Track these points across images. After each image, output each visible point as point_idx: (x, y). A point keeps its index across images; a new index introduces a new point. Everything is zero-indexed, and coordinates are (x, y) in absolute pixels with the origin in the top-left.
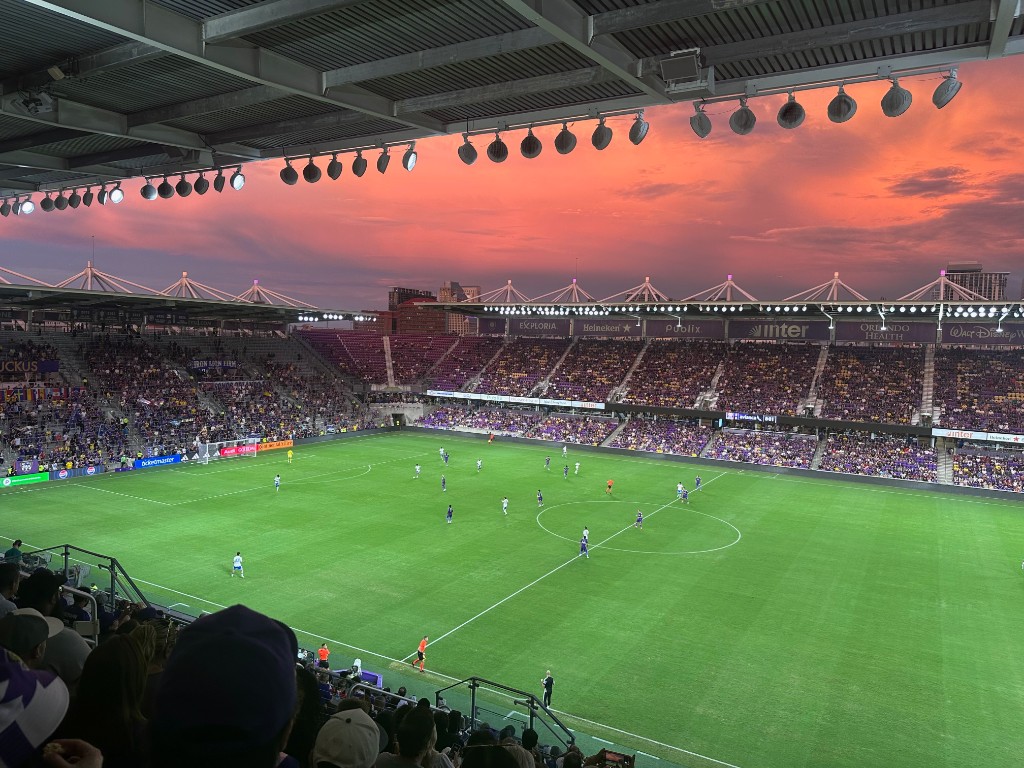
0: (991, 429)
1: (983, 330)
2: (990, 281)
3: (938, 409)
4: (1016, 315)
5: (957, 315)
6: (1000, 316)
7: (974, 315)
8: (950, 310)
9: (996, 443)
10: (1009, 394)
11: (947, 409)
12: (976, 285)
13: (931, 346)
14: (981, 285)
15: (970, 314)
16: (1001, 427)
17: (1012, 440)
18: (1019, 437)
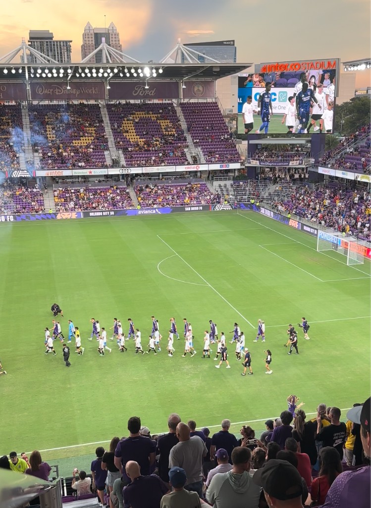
0: (74, 166)
1: (58, 88)
2: (61, 48)
3: (36, 154)
4: (78, 75)
5: (38, 75)
6: (68, 76)
7: (50, 75)
8: (32, 71)
9: (78, 177)
10: (81, 138)
11: (44, 154)
12: (51, 50)
13: (25, 103)
14: (54, 50)
15: (47, 75)
16: (80, 164)
17: (88, 174)
18: (91, 170)
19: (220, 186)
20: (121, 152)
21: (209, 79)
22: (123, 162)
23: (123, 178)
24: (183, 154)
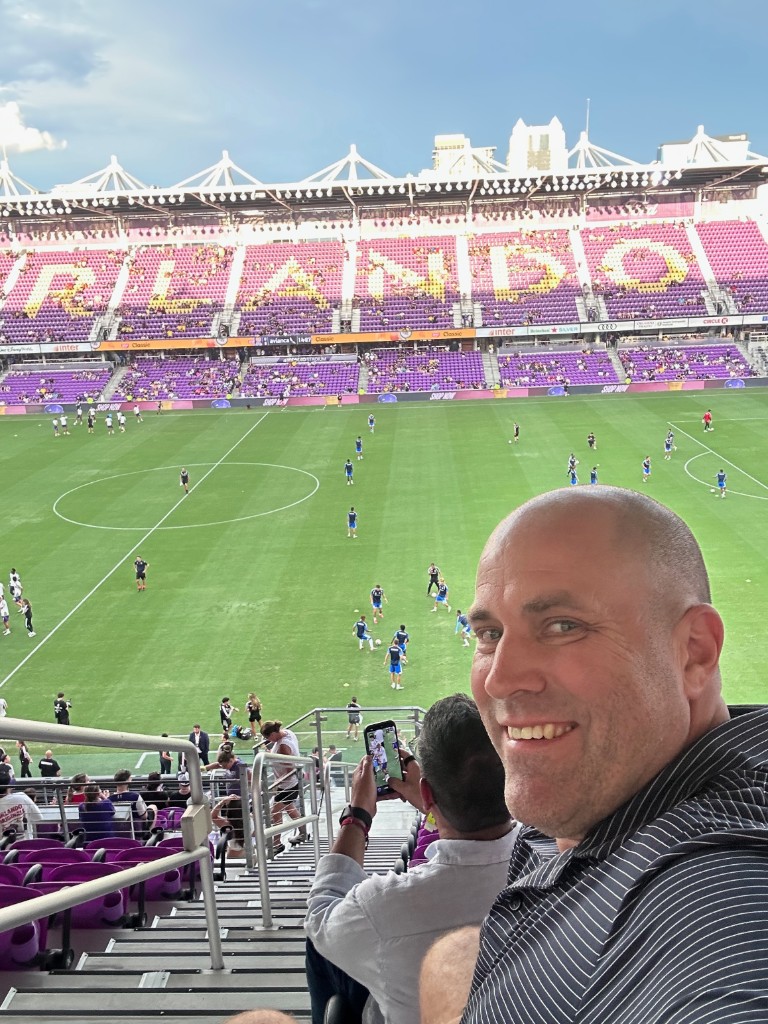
0: (532, 322)
9: (534, 337)
10: (541, 281)
17: (551, 332)
18: (557, 327)
19: (760, 350)
20: (601, 299)
21: (745, 187)
22: (604, 315)
23: (603, 340)
24: (701, 300)
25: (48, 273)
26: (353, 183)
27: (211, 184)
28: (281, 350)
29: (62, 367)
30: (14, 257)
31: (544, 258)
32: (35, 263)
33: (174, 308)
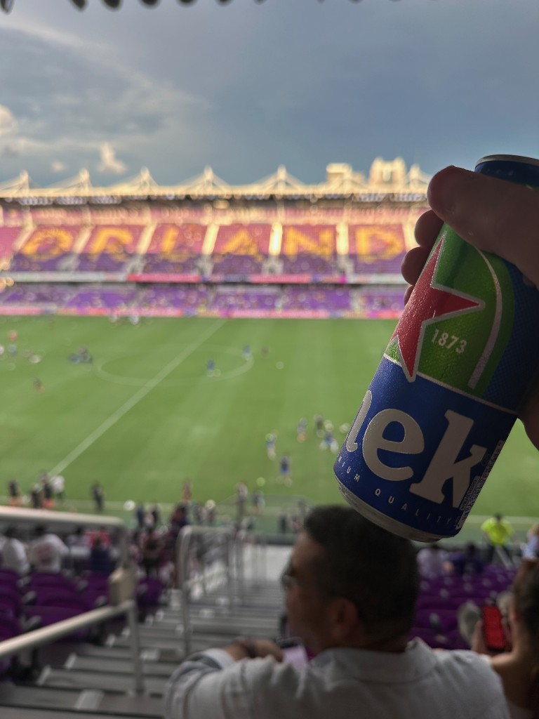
25: (104, 235)
26: (281, 191)
27: (198, 189)
28: (234, 284)
29: (109, 288)
30: (84, 225)
31: (388, 237)
32: (96, 229)
33: (174, 258)
